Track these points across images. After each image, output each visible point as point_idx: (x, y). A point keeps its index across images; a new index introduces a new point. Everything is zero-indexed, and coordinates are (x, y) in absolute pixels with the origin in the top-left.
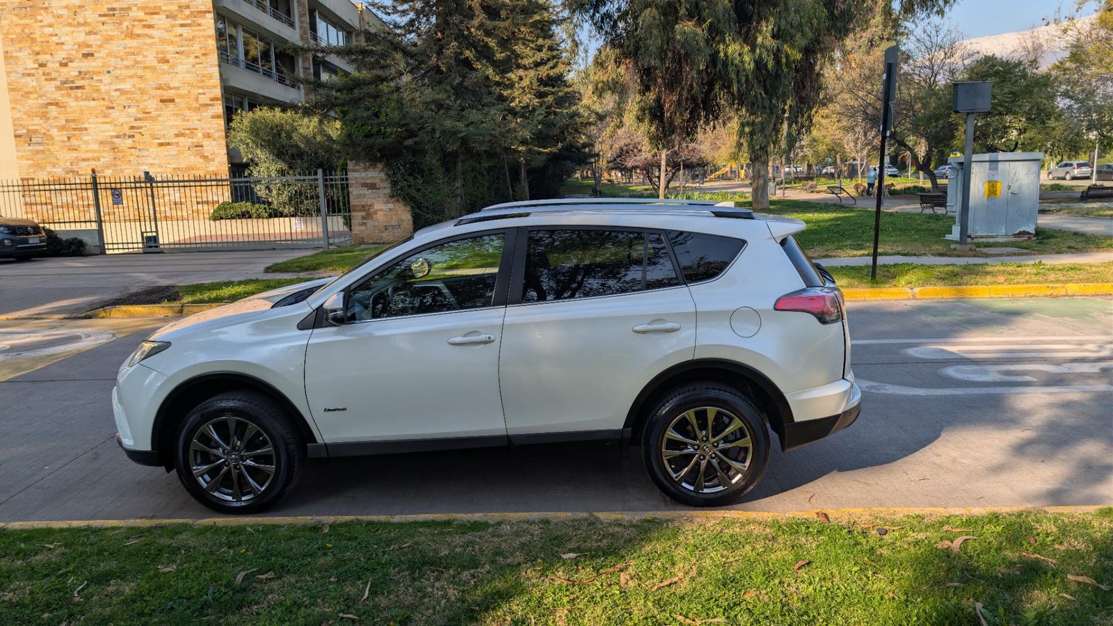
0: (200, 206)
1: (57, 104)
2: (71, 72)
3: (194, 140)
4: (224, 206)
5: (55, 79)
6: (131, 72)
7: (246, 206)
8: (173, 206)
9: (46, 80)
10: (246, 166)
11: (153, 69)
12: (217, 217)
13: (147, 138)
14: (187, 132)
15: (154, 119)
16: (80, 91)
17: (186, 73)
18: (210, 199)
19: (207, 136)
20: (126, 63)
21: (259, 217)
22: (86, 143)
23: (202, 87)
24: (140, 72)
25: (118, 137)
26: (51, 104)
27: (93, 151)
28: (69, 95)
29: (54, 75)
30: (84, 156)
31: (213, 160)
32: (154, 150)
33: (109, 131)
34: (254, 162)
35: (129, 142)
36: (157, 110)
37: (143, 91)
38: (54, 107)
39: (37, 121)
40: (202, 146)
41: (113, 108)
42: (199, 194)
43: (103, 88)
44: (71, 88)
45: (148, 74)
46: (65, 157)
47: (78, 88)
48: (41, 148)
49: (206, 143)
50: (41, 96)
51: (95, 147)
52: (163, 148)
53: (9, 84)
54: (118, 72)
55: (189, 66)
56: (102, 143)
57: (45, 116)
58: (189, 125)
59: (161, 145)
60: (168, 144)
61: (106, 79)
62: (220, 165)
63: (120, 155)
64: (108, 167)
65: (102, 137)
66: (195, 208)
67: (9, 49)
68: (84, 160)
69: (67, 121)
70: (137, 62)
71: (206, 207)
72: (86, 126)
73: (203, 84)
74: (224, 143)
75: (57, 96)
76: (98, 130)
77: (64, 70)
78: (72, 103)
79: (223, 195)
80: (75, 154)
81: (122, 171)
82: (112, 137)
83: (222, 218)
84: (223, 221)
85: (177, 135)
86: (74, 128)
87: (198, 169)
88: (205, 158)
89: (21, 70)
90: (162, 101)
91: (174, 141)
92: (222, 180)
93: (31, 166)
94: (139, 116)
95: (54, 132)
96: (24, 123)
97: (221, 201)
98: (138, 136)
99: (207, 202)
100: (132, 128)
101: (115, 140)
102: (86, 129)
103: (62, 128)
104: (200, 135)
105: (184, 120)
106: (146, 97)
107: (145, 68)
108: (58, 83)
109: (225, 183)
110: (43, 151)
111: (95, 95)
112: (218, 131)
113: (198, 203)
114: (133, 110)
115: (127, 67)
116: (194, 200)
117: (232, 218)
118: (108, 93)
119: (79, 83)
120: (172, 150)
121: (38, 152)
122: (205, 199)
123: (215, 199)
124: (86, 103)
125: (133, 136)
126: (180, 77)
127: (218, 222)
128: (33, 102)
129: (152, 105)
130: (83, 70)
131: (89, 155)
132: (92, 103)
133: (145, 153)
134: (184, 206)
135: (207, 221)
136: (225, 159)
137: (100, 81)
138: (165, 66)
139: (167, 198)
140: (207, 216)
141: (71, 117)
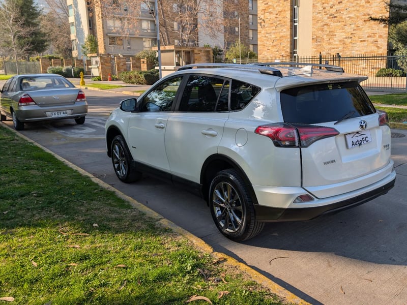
0: (373, 70)
1: (327, 25)
2: (333, 10)
3: (375, 39)
4: (382, 70)
5: (328, 14)
6: (354, 9)
7: (391, 70)
8: (362, 69)
9: (325, 15)
10: (394, 51)
11: (363, 6)
12: (378, 75)
13: (357, 38)
14: (372, 35)
15: (360, 30)
16: (336, 18)
17: (376, 7)
18: (377, 67)
19: (380, 36)
20: (353, 4)
21: (396, 76)
22: (335, 41)
23: (381, 13)
24: (358, 8)
25: (346, 38)
26: (325, 25)
27: (337, 45)
28: (331, 21)
29: (328, 12)
30: (333, 47)
31: (381, 48)
32: (359, 43)
33: (343, 35)
34: (397, 49)
35: (350, 40)
36: (362, 25)
37: (358, 17)
38: (325, 26)
39: (320, 32)
40: (377, 41)
41: (346, 25)
42: (373, 64)
43: (344, 17)
44: (333, 18)
45: (361, 9)
46: (327, 47)
47: (335, 17)
48: (319, 44)
49: (379, 40)
50: (322, 22)
51: (337, 43)
52: (362, 43)
53: (313, 17)
54: (350, 9)
55: (377, 4)
56: (340, 41)
57: (322, 30)
58: (374, 31)
59: (361, 41)
60: (364, 41)
61: (345, 12)
62: (384, 50)
63: (346, 46)
64: (341, 52)
65: (341, 38)
66: (370, 71)
67: (315, 3)
68: (333, 49)
69: (329, 32)
70: (357, 4)
71: (375, 70)
72: (336, 34)
73: (382, 12)
74: (387, 40)
75: (328, 21)
76: (340, 35)
77: (331, 10)
78: (332, 24)
79: (383, 64)
80: (330, 46)
81: (346, 53)
82: (344, 38)
83: (380, 76)
84: (381, 77)
85: (368, 37)
86: (332, 35)
87: (374, 52)
88: (378, 47)
89: (317, 11)
90: (365, 21)
91: (367, 39)
92: (383, 57)
93: (316, 51)
94: (355, 28)
95: (325, 37)
96: (315, 33)
97: (382, 68)
98: (353, 37)
99: (376, 68)
100: (352, 34)
101: (345, 40)
102: (335, 35)
103: (327, 35)
104: (377, 36)
105: (372, 29)
106: (359, 20)
107: (360, 6)
108: (328, 16)
109: (385, 58)
110: (320, 45)
111: (341, 20)
112: (385, 34)
113: (372, 68)
114: (353, 26)
115: (353, 6)
116: (371, 67)
117: (385, 76)
118: (345, 18)
119: (335, 15)
120: (365, 44)
121: (318, 45)
122: (375, 67)
123: (380, 67)
124: (337, 23)
125: (351, 38)
126: (373, 9)
127: (379, 78)
128: (320, 24)
129: (360, 23)
130: (338, 9)
131: (335, 46)
132: (339, 24)
133: (355, 45)
134: (366, 70)
135: (375, 77)
136: (386, 47)
137: (343, 14)
138: (368, 5)
139: (360, 66)
140: (375, 75)
141: (331, 30)
